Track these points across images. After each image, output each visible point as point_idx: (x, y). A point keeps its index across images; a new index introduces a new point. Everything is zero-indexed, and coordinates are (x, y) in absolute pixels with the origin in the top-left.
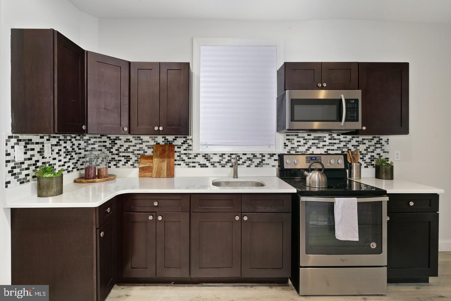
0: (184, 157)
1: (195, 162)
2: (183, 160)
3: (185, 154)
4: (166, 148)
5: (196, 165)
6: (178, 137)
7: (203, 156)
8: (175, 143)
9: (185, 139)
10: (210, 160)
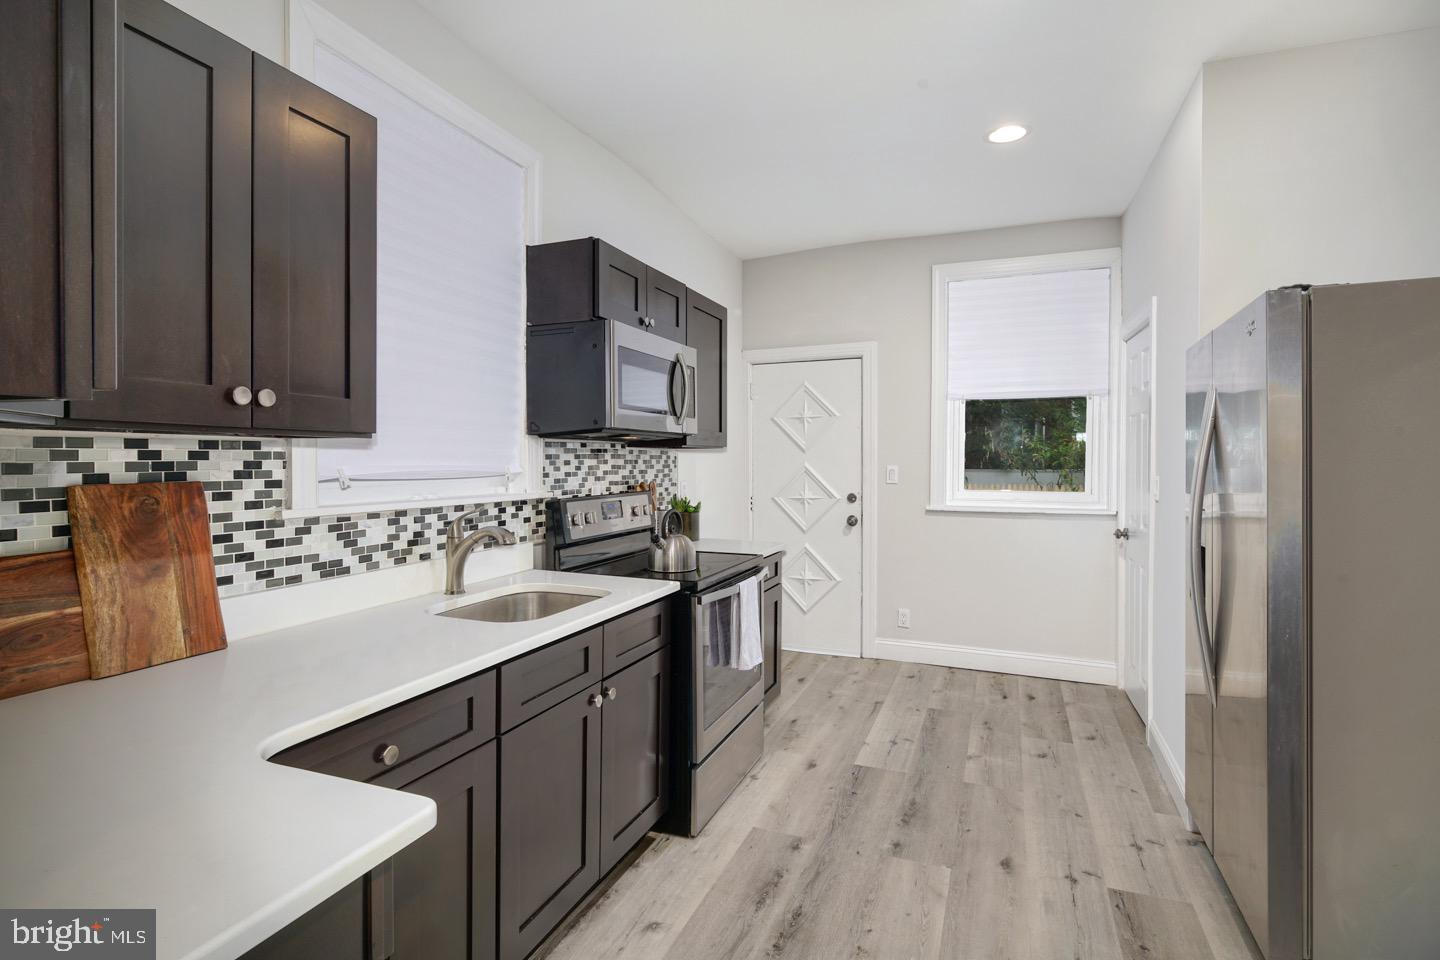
0: (249, 541)
1: (296, 560)
2: (240, 558)
3: (250, 526)
4: (158, 503)
5: (304, 569)
6: (214, 445)
7: (331, 529)
8: (203, 472)
9: (249, 455)
10: (355, 543)
